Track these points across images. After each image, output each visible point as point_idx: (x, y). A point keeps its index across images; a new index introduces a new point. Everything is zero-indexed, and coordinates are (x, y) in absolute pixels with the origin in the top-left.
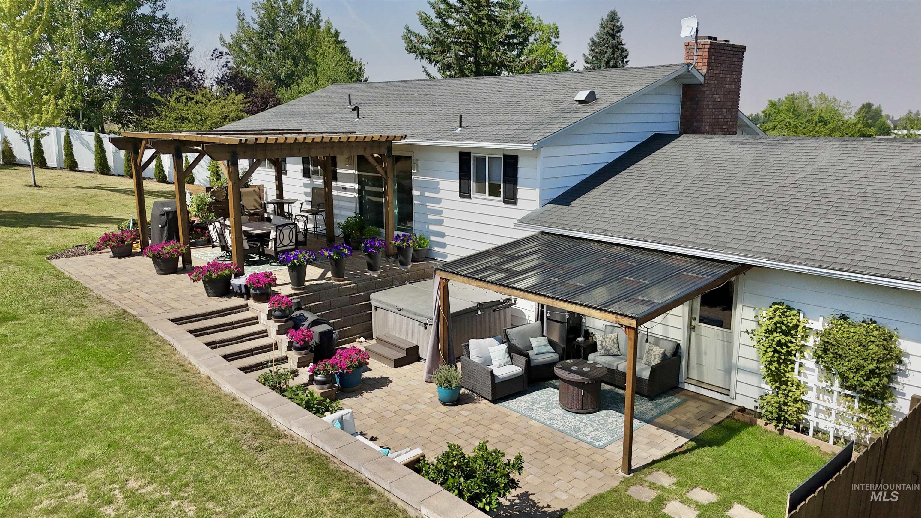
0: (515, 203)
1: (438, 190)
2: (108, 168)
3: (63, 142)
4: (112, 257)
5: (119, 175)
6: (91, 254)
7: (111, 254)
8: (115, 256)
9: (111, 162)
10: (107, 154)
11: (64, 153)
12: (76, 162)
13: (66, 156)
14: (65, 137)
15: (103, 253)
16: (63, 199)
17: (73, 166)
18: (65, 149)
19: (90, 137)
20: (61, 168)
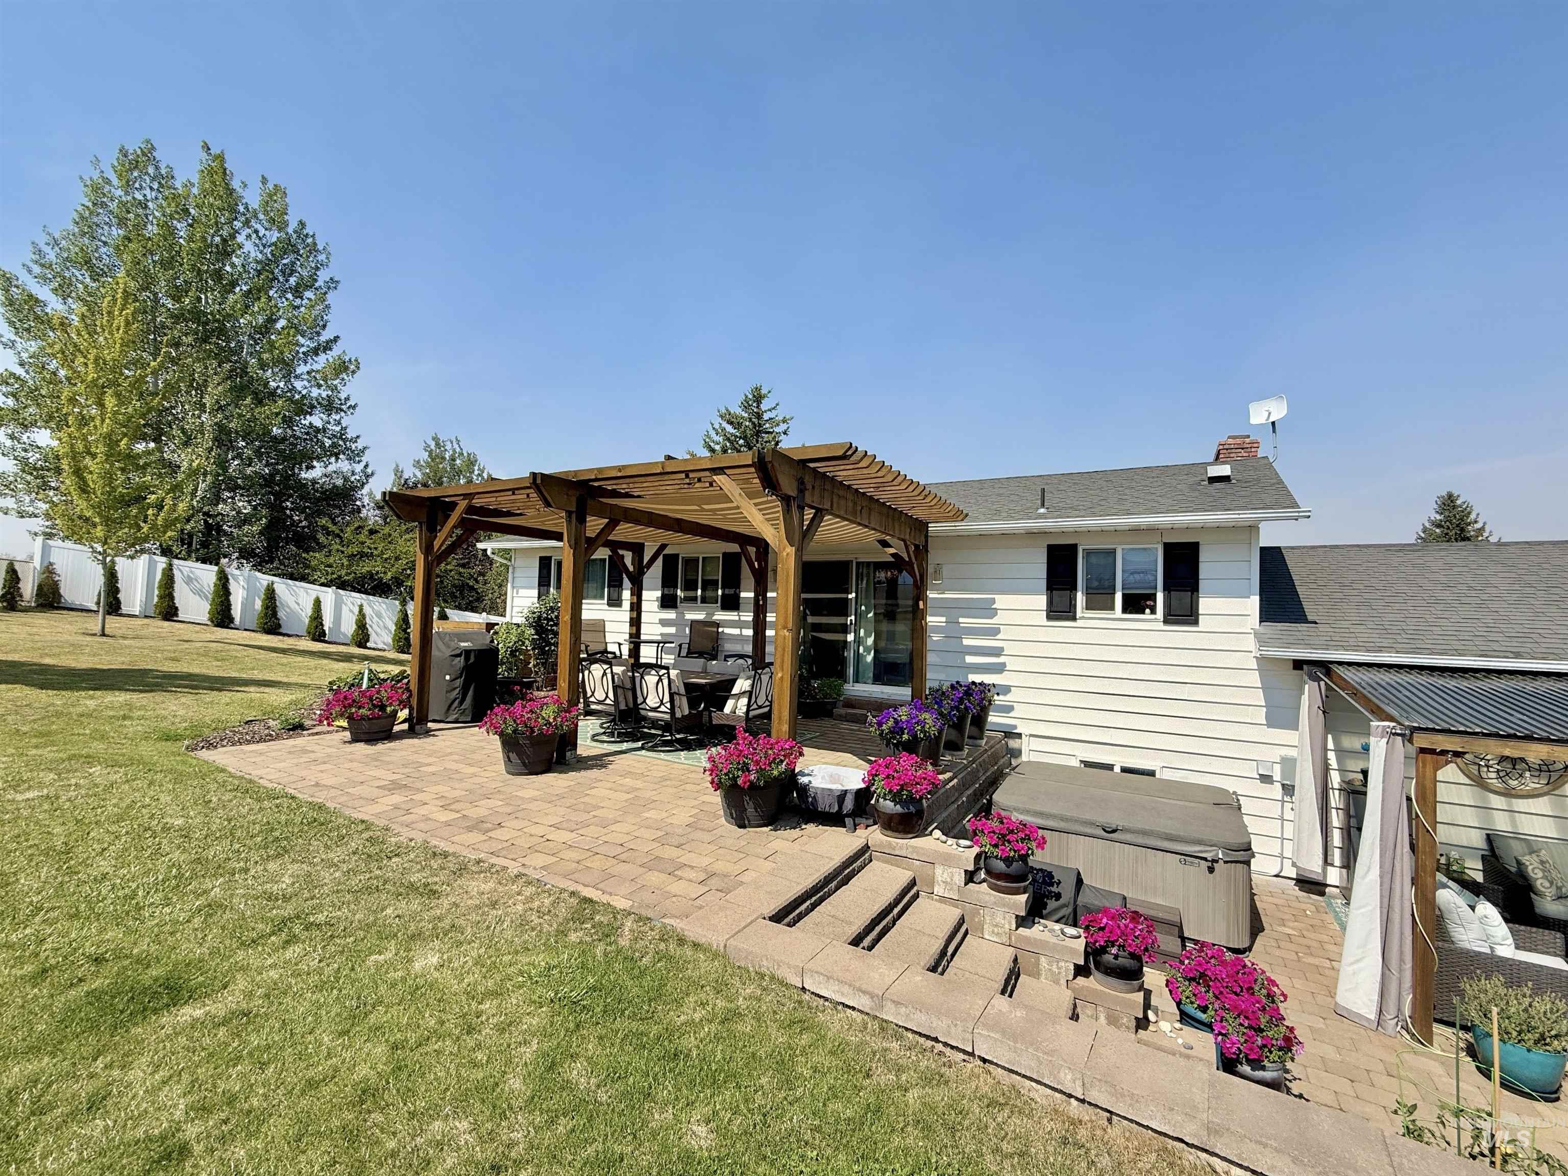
0: (1196, 622)
1: (993, 613)
2: (232, 620)
3: (159, 576)
4: (350, 742)
5: (246, 630)
6: (290, 737)
7: (347, 735)
8: (355, 740)
9: (237, 612)
10: (232, 598)
11: (156, 592)
12: (177, 609)
13: (161, 597)
14: (163, 570)
15: (317, 734)
16: (169, 651)
17: (169, 612)
18: (160, 587)
19: (207, 574)
20: (146, 617)
